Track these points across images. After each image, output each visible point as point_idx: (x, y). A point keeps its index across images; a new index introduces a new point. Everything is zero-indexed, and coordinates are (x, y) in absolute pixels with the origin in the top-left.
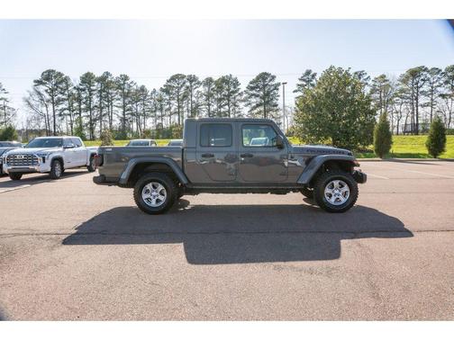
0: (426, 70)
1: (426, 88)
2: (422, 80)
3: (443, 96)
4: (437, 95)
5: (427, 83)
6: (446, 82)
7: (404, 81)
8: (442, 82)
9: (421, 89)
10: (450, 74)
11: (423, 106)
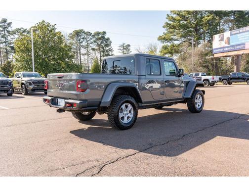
0: (84, 32)
1: (84, 44)
2: (83, 38)
3: (93, 49)
4: (90, 48)
5: (85, 41)
6: (95, 42)
7: (72, 37)
8: (92, 41)
9: (82, 44)
10: (96, 37)
11: (83, 55)
